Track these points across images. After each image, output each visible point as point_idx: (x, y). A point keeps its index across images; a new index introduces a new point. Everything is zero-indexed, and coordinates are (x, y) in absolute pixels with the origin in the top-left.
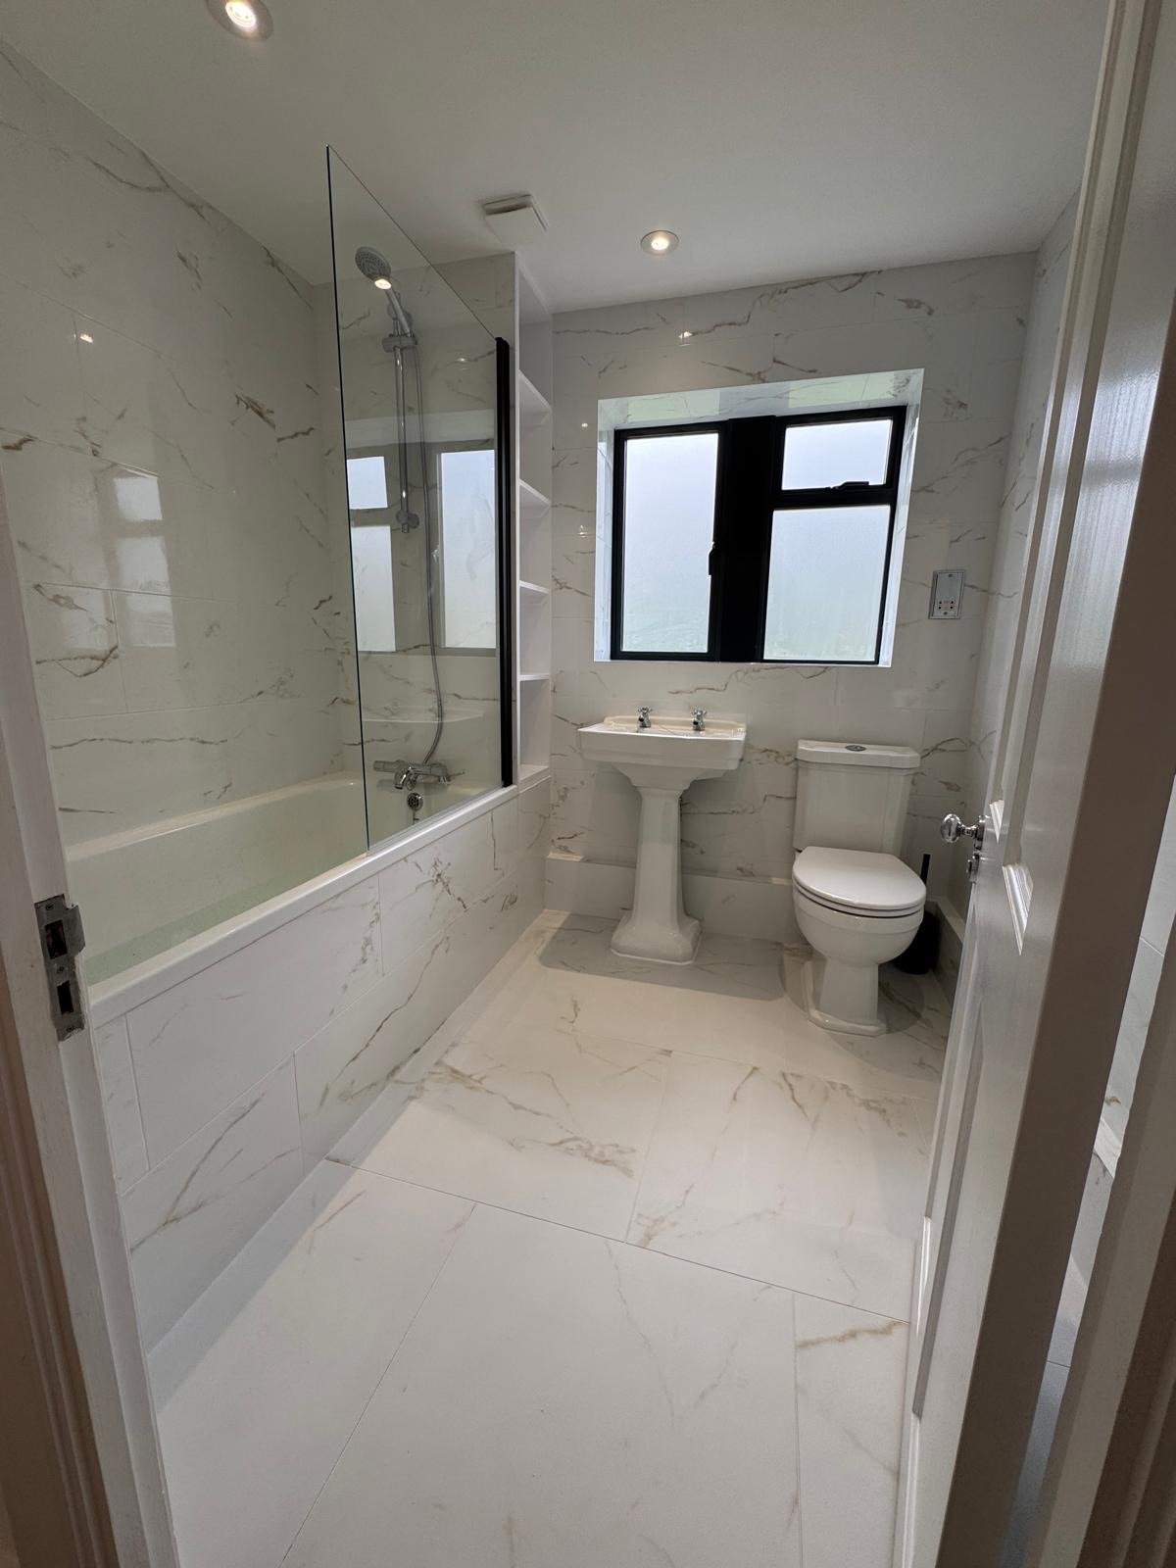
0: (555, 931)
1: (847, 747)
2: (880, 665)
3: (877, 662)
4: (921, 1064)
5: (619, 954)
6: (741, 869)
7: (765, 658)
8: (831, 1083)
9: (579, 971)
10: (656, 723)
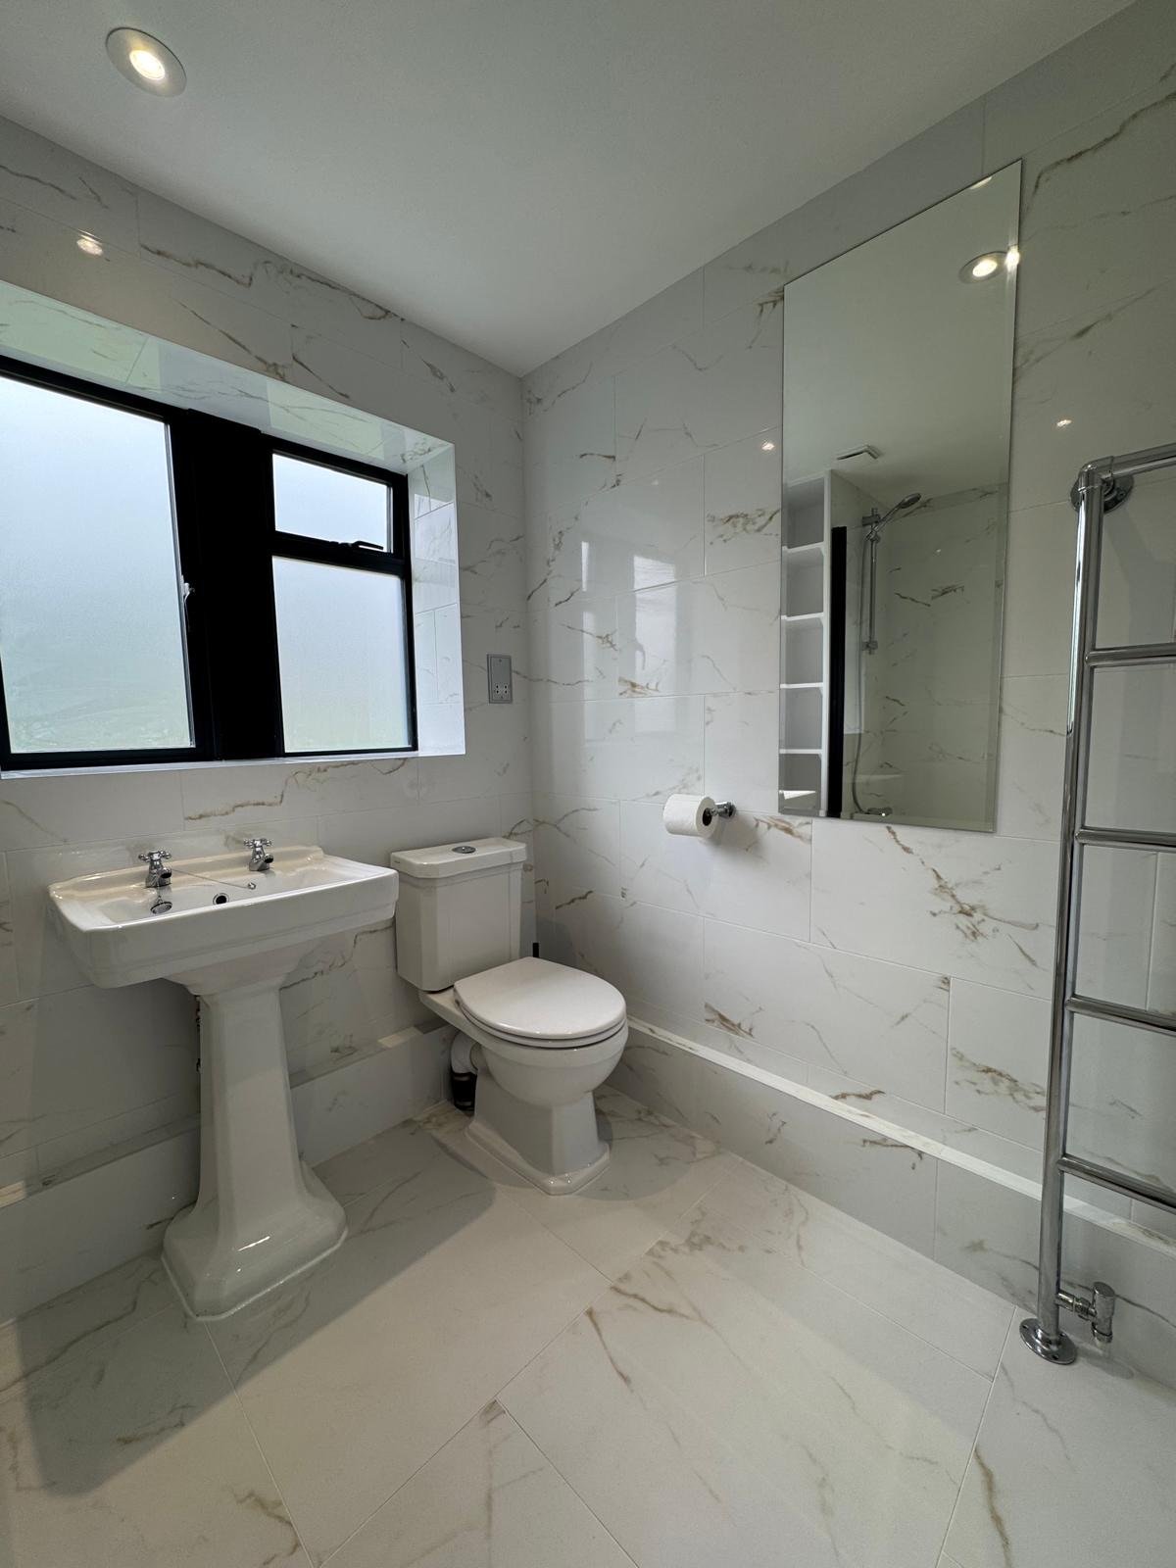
0: (18, 1389)
1: (455, 850)
2: (420, 753)
3: (415, 747)
4: (662, 1161)
5: (223, 1316)
6: (336, 1050)
7: (286, 751)
8: (651, 1253)
9: (182, 1424)
10: (181, 872)
